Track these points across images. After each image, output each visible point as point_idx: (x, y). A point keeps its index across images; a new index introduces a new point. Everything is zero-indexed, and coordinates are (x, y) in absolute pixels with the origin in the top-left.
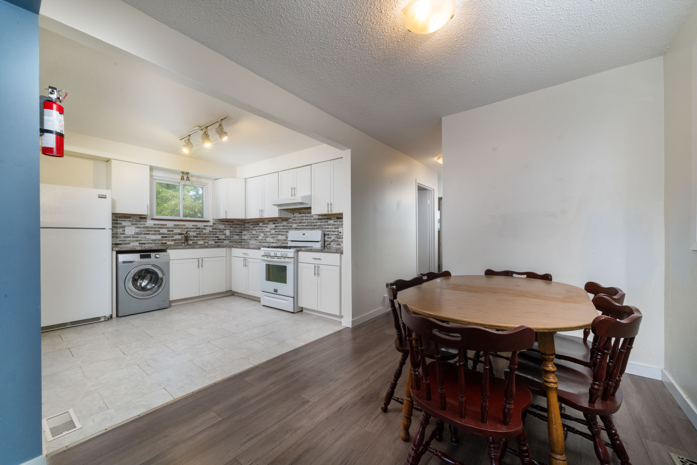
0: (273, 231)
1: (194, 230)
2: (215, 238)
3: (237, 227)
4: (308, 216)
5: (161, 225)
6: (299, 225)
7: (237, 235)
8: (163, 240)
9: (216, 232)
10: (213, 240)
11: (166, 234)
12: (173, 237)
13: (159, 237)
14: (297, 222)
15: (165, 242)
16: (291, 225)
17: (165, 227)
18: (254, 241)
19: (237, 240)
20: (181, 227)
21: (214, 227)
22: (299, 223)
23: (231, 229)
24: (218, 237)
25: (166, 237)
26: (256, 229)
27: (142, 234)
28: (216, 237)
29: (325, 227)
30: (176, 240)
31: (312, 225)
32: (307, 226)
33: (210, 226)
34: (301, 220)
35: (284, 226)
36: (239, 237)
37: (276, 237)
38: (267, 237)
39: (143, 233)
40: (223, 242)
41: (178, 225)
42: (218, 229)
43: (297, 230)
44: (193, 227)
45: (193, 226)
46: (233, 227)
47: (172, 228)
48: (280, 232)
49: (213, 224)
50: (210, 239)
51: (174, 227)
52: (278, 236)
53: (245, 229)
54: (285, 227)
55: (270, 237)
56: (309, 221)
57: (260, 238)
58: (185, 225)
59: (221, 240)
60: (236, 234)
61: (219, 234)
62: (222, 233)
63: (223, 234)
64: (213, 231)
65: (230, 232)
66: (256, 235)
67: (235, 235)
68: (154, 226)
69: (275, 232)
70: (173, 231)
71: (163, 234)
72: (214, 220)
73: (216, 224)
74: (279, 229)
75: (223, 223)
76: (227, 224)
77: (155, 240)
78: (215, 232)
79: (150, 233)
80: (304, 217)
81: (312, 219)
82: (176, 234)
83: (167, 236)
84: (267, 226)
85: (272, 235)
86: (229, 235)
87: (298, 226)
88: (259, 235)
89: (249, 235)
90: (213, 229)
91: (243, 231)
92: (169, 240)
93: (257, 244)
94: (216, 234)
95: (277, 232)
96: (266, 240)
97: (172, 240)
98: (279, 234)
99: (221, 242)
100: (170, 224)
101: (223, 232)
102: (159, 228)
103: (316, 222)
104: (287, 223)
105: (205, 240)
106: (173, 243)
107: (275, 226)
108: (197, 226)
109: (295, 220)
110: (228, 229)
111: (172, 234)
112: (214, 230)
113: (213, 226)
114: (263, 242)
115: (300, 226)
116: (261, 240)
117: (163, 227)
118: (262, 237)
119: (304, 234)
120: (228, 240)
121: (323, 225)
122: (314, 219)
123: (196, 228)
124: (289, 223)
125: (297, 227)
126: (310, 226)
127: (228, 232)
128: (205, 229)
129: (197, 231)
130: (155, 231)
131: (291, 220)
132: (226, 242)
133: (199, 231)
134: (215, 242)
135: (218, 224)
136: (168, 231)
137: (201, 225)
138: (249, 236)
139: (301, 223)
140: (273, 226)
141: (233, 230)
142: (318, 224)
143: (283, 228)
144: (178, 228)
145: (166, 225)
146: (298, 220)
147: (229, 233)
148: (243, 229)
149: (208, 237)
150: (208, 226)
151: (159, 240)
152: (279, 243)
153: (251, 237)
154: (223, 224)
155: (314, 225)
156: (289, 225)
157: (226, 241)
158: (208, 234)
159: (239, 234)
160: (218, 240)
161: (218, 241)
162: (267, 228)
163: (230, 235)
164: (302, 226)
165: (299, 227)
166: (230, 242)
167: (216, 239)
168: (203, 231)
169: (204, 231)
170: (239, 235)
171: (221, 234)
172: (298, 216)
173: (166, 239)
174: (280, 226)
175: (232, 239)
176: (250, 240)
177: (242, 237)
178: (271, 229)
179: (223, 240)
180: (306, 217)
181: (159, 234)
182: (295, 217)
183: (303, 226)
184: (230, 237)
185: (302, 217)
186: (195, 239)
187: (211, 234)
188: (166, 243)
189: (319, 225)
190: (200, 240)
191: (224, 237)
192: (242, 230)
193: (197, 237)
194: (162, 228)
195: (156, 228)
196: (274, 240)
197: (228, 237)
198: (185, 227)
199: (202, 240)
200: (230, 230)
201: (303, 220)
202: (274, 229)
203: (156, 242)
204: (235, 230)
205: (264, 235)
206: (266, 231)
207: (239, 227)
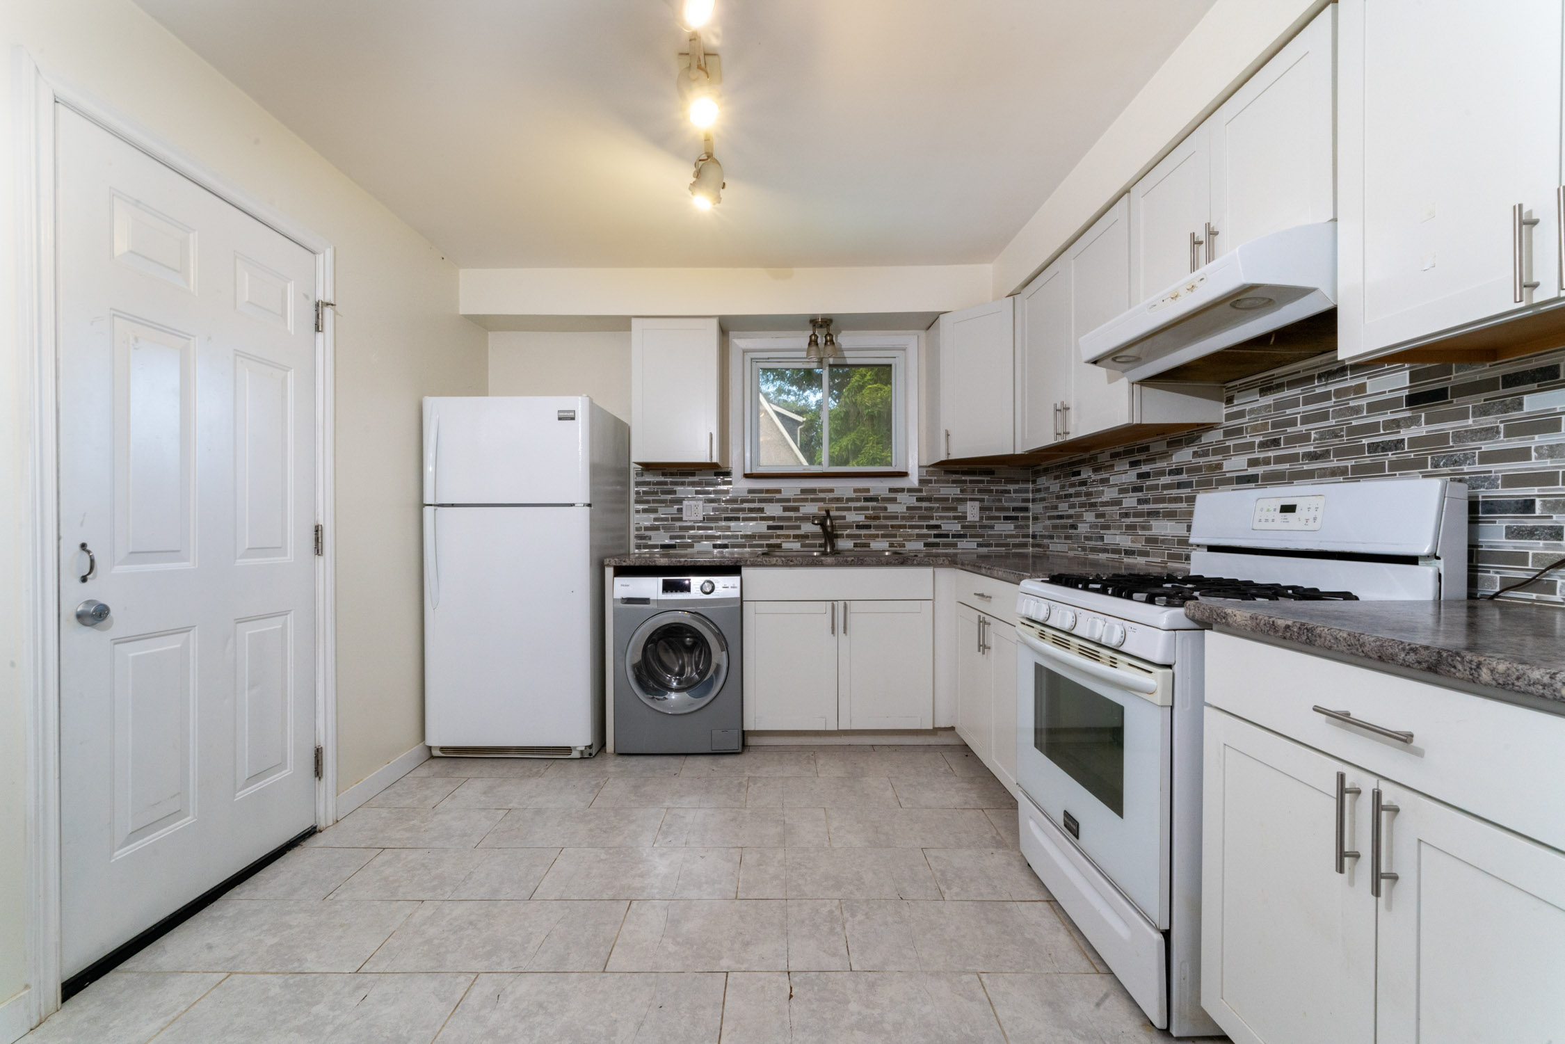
0: (1130, 501)
1: (858, 504)
2: (925, 531)
3: (1008, 492)
4: (1326, 396)
5: (768, 491)
6: (1262, 455)
7: (1006, 518)
8: (771, 537)
9: (931, 509)
10: (919, 536)
11: (780, 519)
12: (799, 528)
13: (762, 527)
14: (1249, 440)
15: (778, 541)
16: (1213, 459)
17: (778, 496)
18: (1063, 541)
19: (1007, 536)
20: (822, 495)
21: (924, 494)
22: (1263, 445)
23: (986, 497)
24: (938, 527)
25: (781, 528)
26: (1070, 496)
27: (720, 519)
28: (929, 527)
29: (1487, 446)
30: (806, 536)
31: (1359, 450)
32: (1313, 457)
33: (910, 490)
34: (1275, 425)
35: (1178, 471)
36: (1016, 527)
37: (1143, 528)
38: (1107, 527)
39: (723, 516)
40: (955, 545)
41: (813, 491)
42: (938, 500)
43: (1253, 485)
44: (854, 495)
45: (856, 491)
46: (991, 491)
47: (795, 500)
48: (1162, 500)
49: (921, 481)
50: (910, 535)
51: (803, 497)
52: (1154, 523)
53: (1038, 496)
54: (1184, 477)
55: (1120, 527)
56: (1332, 422)
57: (1083, 529)
58: (832, 491)
59: (947, 536)
60: (1002, 514)
61: (941, 518)
62: (952, 514)
63: (955, 518)
64: (920, 508)
65: (981, 509)
66: (1070, 517)
67: (998, 518)
68: (750, 496)
69: (1140, 502)
70: (796, 509)
71: (773, 518)
72: (925, 470)
73: (930, 481)
74: (1156, 487)
75: (955, 477)
76: (971, 482)
77: (752, 537)
78: (926, 509)
79: (741, 515)
80: (1295, 403)
81: (1357, 410)
82: (805, 519)
83: (781, 524)
84: (1107, 480)
85: (1127, 515)
86: (977, 519)
87: (1253, 463)
88: (1080, 516)
89: (1050, 518)
90: (919, 500)
91: (1030, 505)
92: (788, 536)
93: (1071, 554)
94: (932, 518)
95: (1146, 501)
96: (1102, 538)
97: (796, 537)
98: (1154, 514)
99: (946, 545)
100: (790, 488)
101: (955, 509)
102: (761, 501)
103: (1395, 424)
104: (1195, 454)
105: (895, 536)
106: (796, 546)
107: (1140, 476)
108: (868, 490)
109: (1238, 431)
110: (972, 500)
111: (797, 519)
112: (924, 504)
113: (920, 491)
114: (1094, 550)
115: (1267, 461)
116: (1087, 538)
117: (770, 496)
118: (1090, 527)
119: (1288, 509)
120: (972, 536)
121: (1459, 436)
122: (1374, 408)
123: (866, 500)
124: (1205, 454)
125: (1252, 471)
126: (1341, 453)
127: (972, 511)
128: (894, 500)
129: (867, 509)
130: (751, 510)
131: (1215, 436)
132: (967, 545)
133: (874, 508)
134: (926, 545)
135: (936, 482)
136: (786, 509)
137: (879, 487)
138: (1048, 522)
139: (1276, 443)
140: (1130, 477)
141: (993, 501)
142: (1405, 434)
143: (1177, 478)
144: (813, 500)
145: (779, 491)
146: (1255, 429)
147: (977, 511)
148: (1030, 496)
149: (904, 527)
150: (902, 490)
151: (762, 537)
152: (1154, 556)
153: (1055, 527)
154: (954, 482)
155: (1374, 448)
156: (1202, 460)
157: (965, 540)
158: (903, 518)
159: (1013, 514)
160: (936, 536)
161: (937, 540)
162: (1106, 489)
163: (981, 518)
164: (1279, 460)
165: (1259, 470)
166: (979, 545)
167: (929, 536)
168: (886, 509)
169: (892, 508)
170: (1016, 518)
171: (948, 518)
172: (1255, 405)
173: (779, 532)
174: (1161, 473)
175: (988, 536)
176: (1051, 537)
177: (1028, 526)
178: (1122, 491)
179: (954, 536)
180: (1307, 401)
181: (762, 519)
182: (1241, 414)
183: (1293, 458)
184: (981, 527)
185: (1279, 406)
186: (863, 532)
187: (912, 518)
188: (779, 546)
189: (1414, 442)
190: (877, 536)
191: (959, 527)
192: (1027, 500)
193: (868, 527)
194: (770, 501)
195: (753, 501)
196: (1132, 542)
197: (975, 527)
198: (831, 495)
199: (883, 536)
200: (982, 500)
201: (1293, 423)
202: (1137, 489)
203: (754, 542)
204: (1000, 500)
205: (1097, 516)
206: (1105, 498)
207: (1015, 491)
